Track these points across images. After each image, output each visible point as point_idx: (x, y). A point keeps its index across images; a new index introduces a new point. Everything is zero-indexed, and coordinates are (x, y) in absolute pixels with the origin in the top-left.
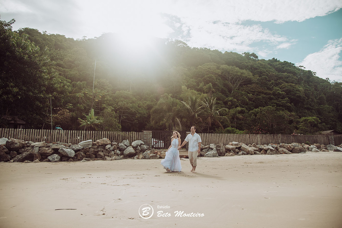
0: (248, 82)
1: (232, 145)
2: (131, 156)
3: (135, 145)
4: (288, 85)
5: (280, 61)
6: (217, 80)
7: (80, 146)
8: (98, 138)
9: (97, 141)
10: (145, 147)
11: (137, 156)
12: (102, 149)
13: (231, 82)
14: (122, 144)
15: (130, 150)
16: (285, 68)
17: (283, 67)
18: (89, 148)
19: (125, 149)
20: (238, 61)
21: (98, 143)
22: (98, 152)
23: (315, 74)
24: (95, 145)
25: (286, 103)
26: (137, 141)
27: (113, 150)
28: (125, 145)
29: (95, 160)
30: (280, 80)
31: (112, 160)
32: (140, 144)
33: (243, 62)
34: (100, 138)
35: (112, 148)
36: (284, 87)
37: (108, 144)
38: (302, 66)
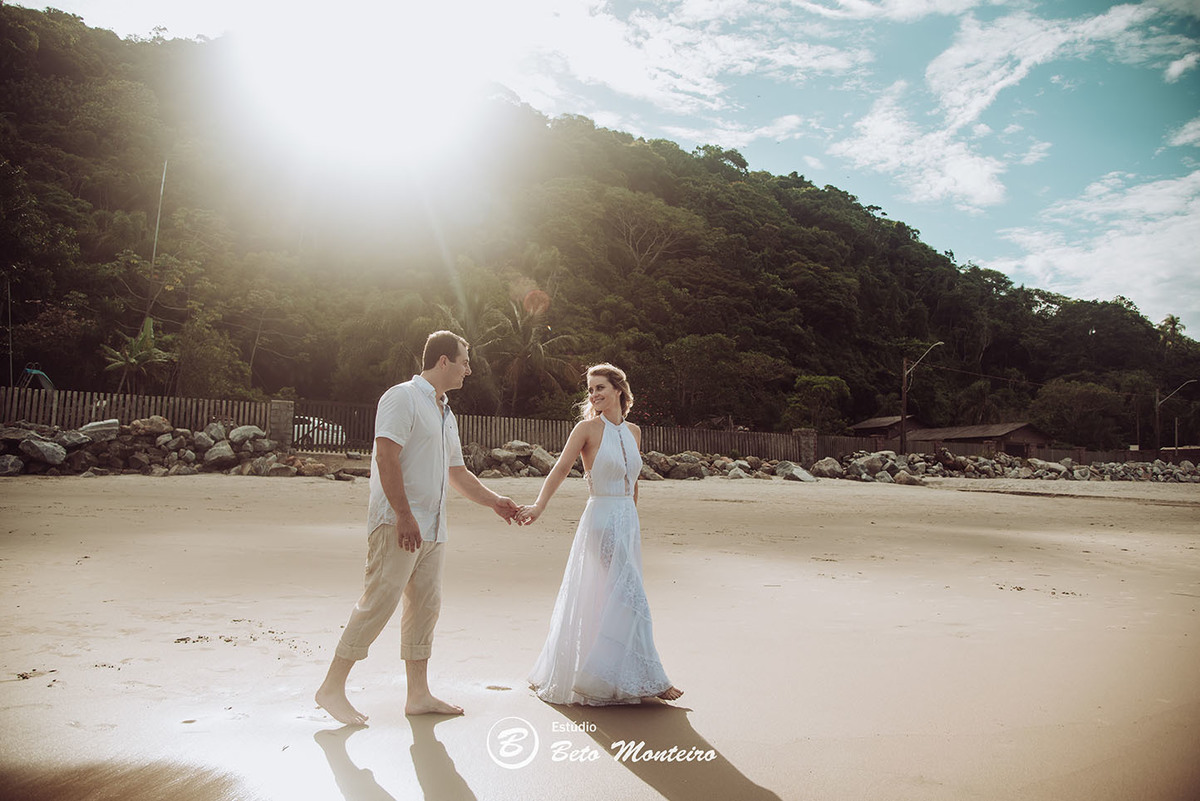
0: (687, 248)
1: (510, 449)
2: (222, 466)
3: (238, 438)
4: (809, 269)
5: (814, 184)
6: (586, 236)
7: (83, 436)
8: (140, 414)
9: (134, 423)
10: (267, 443)
11: (240, 466)
12: (147, 446)
13: (634, 246)
14: (203, 434)
15: (223, 449)
16: (822, 208)
17: (817, 207)
18: (109, 442)
19: (211, 447)
20: (670, 174)
21: (136, 427)
22: (132, 452)
23: (915, 237)
24: (128, 432)
25: (790, 323)
26: (246, 427)
27: (177, 450)
28: (213, 438)
29: (122, 473)
30: (791, 249)
31: (166, 474)
32: (251, 436)
33: (686, 181)
34: (146, 415)
35: (172, 445)
36: (796, 275)
37: (163, 433)
38: (877, 208)
